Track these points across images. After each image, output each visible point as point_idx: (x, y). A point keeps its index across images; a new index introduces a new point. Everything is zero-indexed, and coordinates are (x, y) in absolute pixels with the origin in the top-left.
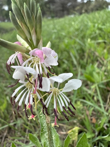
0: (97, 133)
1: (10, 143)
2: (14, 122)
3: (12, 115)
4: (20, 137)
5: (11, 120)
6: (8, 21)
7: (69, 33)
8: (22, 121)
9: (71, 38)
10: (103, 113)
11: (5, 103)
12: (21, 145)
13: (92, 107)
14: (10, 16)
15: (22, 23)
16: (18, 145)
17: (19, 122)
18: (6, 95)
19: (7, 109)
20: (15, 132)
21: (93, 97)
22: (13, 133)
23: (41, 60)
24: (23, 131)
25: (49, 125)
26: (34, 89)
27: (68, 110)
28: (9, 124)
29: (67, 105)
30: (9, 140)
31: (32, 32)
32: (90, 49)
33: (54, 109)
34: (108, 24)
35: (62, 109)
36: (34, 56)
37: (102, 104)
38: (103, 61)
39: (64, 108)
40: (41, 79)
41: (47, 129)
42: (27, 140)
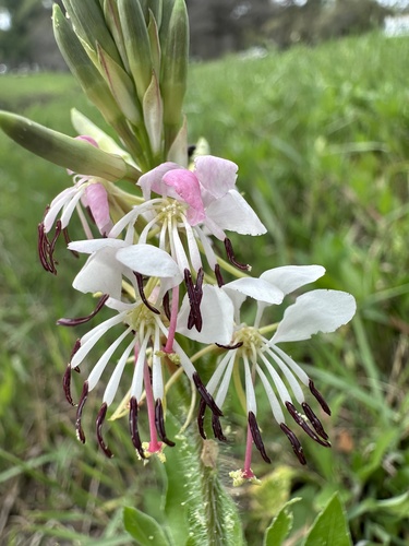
0: (357, 489)
1: (29, 535)
2: (43, 452)
3: (33, 428)
4: (68, 509)
5: (35, 444)
6: (8, 71)
7: (243, 115)
8: (76, 450)
9: (252, 136)
10: (378, 412)
11: (9, 380)
12: (70, 541)
13: (339, 391)
14: (55, 26)
15: (107, 58)
16: (62, 541)
17: (64, 454)
18: (12, 352)
19: (14, 406)
20: (47, 493)
21: (341, 355)
22: (41, 495)
23: (188, 212)
24: (76, 487)
25: (212, 472)
26: (166, 333)
27: (304, 417)
28: (24, 463)
29: (301, 396)
30: (26, 521)
31: (147, 93)
32: (324, 177)
33: (251, 414)
34: (388, 87)
35: (280, 416)
36: (161, 197)
37: (374, 380)
38: (373, 222)
39: (290, 409)
40: (196, 289)
41: (204, 490)
42: (96, 521)
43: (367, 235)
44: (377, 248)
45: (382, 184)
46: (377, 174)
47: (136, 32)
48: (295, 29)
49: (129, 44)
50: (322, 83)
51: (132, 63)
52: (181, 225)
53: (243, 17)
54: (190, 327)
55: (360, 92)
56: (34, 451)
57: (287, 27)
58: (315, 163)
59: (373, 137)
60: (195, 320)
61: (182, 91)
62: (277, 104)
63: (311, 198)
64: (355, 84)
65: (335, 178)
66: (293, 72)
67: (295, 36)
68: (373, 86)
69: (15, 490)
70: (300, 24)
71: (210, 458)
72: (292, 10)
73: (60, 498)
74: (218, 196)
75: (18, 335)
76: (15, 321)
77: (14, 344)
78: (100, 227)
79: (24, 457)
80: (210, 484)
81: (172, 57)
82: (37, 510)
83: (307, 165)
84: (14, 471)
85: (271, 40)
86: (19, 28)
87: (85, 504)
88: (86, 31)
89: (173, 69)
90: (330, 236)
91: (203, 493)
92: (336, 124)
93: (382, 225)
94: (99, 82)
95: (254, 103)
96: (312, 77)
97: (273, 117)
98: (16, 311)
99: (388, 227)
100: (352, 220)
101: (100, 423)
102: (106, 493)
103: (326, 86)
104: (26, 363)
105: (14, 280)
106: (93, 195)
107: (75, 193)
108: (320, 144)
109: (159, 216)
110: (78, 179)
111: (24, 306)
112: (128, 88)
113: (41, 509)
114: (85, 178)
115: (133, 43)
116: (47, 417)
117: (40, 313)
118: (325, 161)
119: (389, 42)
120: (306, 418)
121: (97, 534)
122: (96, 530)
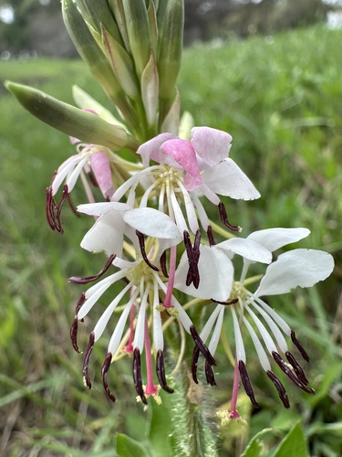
1: (28, 448)
2: (41, 379)
3: (32, 358)
4: (60, 427)
5: (33, 371)
6: (11, 57)
7: (209, 95)
9: (216, 112)
10: (325, 348)
12: (62, 455)
14: (63, 8)
15: (110, 38)
16: (56, 454)
17: (58, 381)
18: (14, 294)
19: (17, 339)
20: (44, 411)
21: (293, 298)
22: (38, 414)
23: (185, 178)
24: (68, 408)
25: (196, 408)
26: (165, 288)
27: (290, 366)
28: (24, 387)
29: (284, 346)
30: (26, 436)
31: (145, 70)
32: (278, 147)
33: (241, 362)
34: (332, 71)
35: (266, 365)
36: (158, 164)
37: (322, 320)
38: (320, 186)
39: (276, 357)
40: (195, 249)
41: (190, 423)
42: (85, 437)
43: (315, 197)
44: (324, 207)
45: (328, 154)
46: (323, 145)
47: (138, 14)
48: (253, 22)
49: (130, 25)
50: (276, 68)
51: (133, 44)
52: (178, 190)
53: (209, 12)
54: (188, 284)
55: (309, 76)
56: (32, 377)
57: (245, 21)
58: (270, 135)
59: (319, 113)
60: (193, 277)
61: (176, 69)
62: (238, 86)
63: (267, 165)
64: (304, 69)
65: (287, 148)
66: (251, 59)
67: (252, 28)
68: (319, 71)
69: (17, 410)
70: (256, 18)
71: (195, 396)
72: (250, 6)
73: (54, 417)
74: (212, 163)
75: (19, 280)
76: (17, 267)
77: (16, 286)
78: (104, 191)
79: (23, 382)
80: (195, 419)
81: (168, 38)
82: (35, 427)
83: (264, 138)
84: (16, 395)
85: (232, 32)
86: (20, 21)
87: (75, 423)
88: (92, 14)
89: (169, 49)
90: (284, 198)
91: (188, 426)
92: (288, 103)
93: (328, 188)
94: (102, 61)
95: (218, 85)
96: (267, 62)
97: (235, 96)
98: (17, 259)
99: (333, 190)
100: (302, 183)
101: (106, 371)
102: (94, 413)
103: (280, 71)
104: (26, 303)
105: (16, 233)
106: (97, 162)
107: (80, 161)
108: (274, 120)
109: (157, 182)
110: (81, 148)
111: (24, 255)
112: (128, 66)
113: (39, 427)
114: (87, 146)
115: (134, 24)
116: (44, 349)
117: (38, 260)
118: (279, 134)
119: (331, 34)
120: (291, 367)
121: (85, 448)
122: (85, 445)
